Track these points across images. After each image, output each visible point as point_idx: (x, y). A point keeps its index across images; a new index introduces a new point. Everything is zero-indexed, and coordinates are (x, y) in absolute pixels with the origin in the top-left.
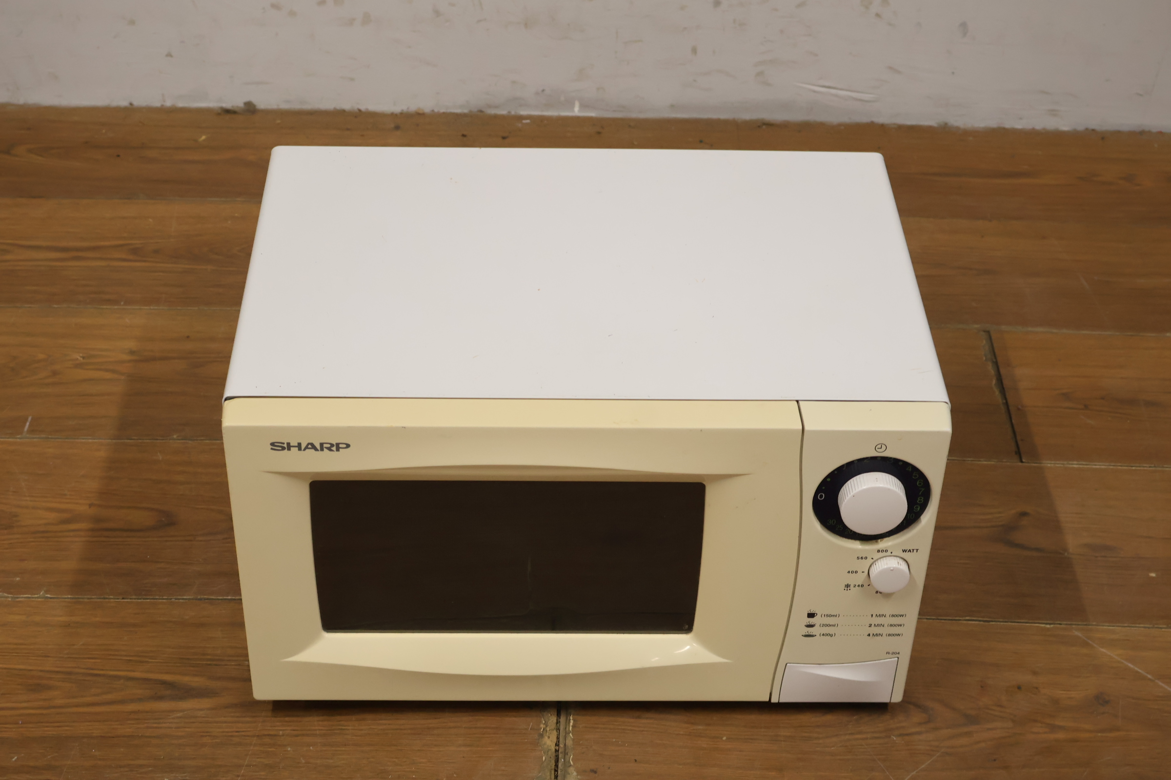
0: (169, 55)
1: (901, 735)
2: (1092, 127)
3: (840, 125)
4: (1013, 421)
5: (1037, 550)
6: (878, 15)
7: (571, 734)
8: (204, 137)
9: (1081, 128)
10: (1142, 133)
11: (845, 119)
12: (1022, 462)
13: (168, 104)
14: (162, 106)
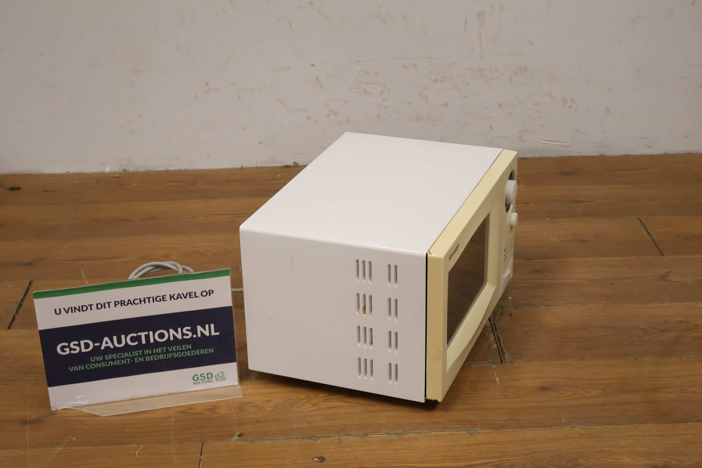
0: (261, 143)
1: (636, 337)
2: (666, 152)
3: (557, 157)
4: (657, 245)
5: (677, 282)
6: (570, 107)
7: (502, 344)
8: (279, 175)
9: (662, 153)
10: (689, 153)
11: (558, 155)
12: (664, 256)
13: (259, 165)
14: (256, 167)
